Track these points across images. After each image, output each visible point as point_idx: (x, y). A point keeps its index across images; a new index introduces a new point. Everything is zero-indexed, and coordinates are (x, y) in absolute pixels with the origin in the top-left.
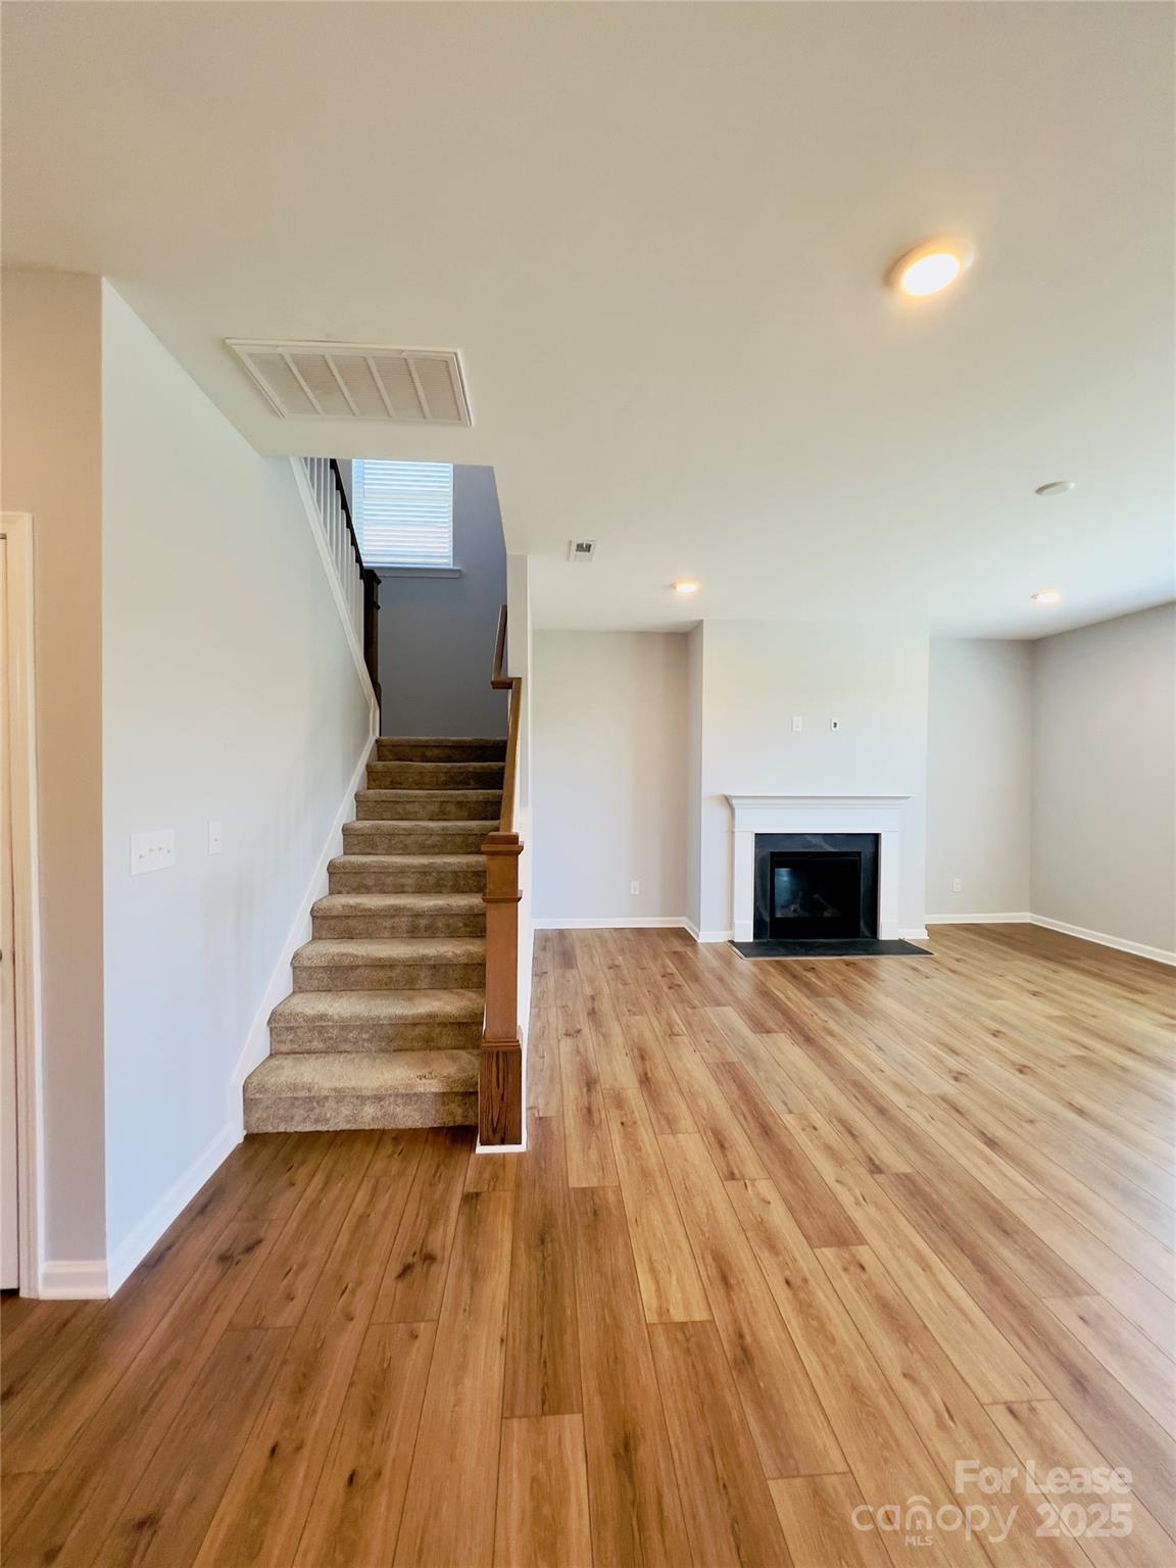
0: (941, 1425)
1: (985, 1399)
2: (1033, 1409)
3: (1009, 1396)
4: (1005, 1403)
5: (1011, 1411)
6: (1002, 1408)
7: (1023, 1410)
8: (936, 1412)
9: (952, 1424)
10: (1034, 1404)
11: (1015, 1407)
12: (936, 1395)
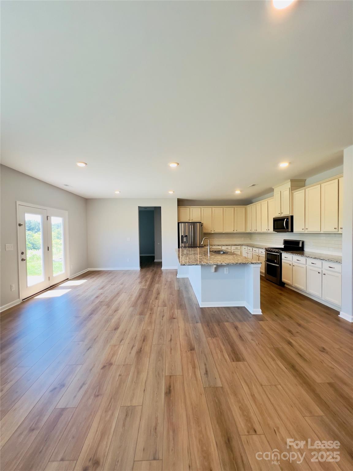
0: (278, 428)
1: (263, 436)
2: (248, 432)
3: (255, 437)
4: (257, 434)
5: (255, 432)
6: (258, 433)
7: (252, 432)
8: (279, 432)
9: (275, 429)
10: (247, 434)
11: (254, 433)
12: (279, 438)
